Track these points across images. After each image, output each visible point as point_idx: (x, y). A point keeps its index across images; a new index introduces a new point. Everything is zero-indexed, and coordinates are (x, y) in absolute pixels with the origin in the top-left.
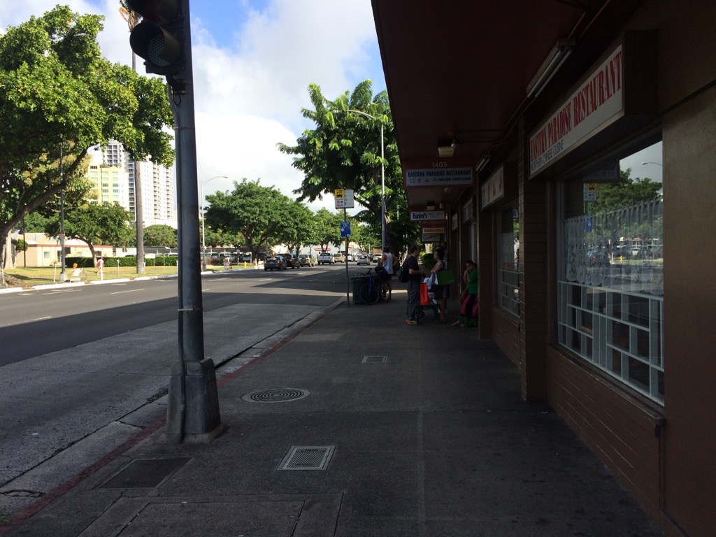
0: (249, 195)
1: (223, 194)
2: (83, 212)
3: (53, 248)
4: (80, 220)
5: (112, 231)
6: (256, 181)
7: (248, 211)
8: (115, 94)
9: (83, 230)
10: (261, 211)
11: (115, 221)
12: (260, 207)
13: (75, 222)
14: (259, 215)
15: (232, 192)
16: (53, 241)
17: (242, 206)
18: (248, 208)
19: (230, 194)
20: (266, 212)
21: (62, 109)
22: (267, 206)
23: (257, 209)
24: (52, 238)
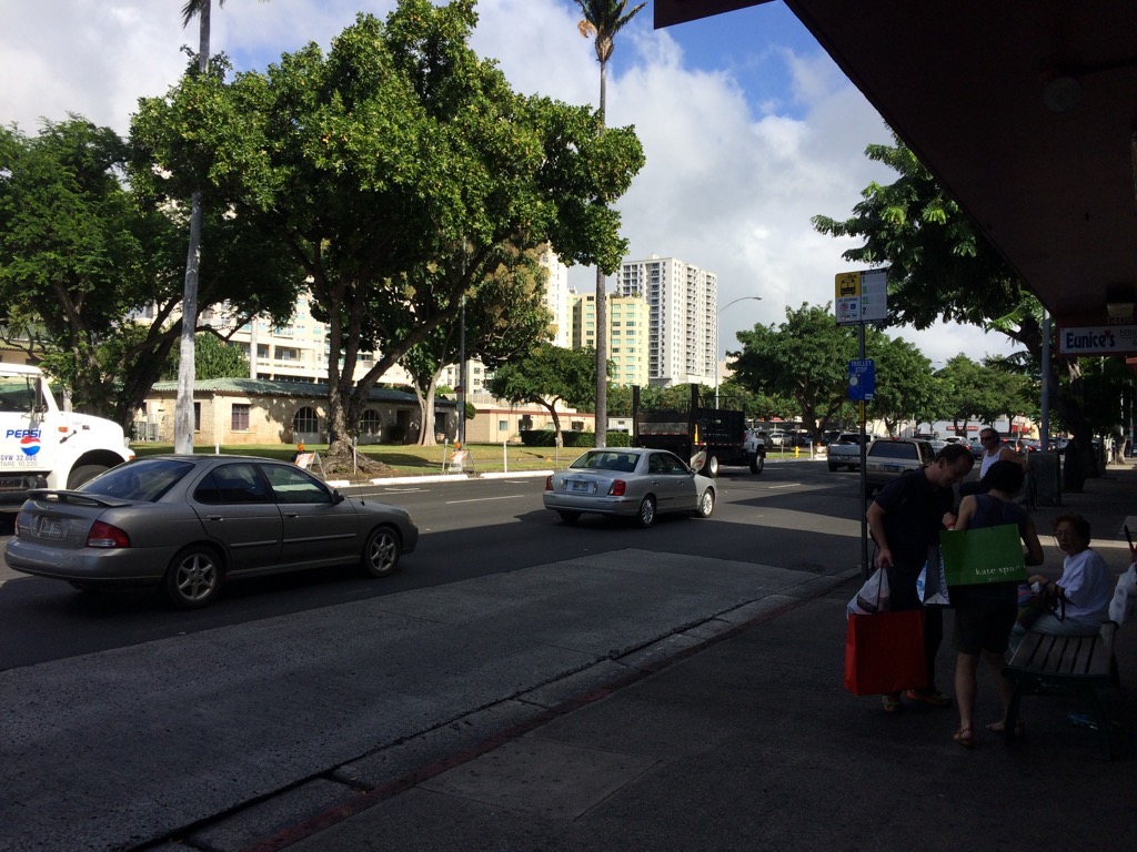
0: (810, 331)
1: (765, 330)
3: (513, 417)
7: (806, 359)
10: (829, 359)
12: (827, 352)
14: (826, 365)
15: (781, 326)
17: (796, 350)
18: (806, 354)
19: (777, 330)
20: (838, 360)
22: (839, 350)
23: (822, 356)
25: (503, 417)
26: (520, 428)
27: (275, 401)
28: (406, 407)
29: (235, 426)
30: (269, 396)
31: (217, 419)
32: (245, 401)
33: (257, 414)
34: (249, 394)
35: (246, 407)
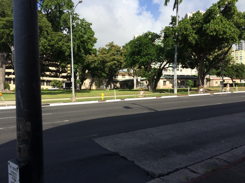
2: (230, 67)
3: (219, 80)
4: (228, 70)
5: (240, 73)
9: (229, 74)
11: (241, 70)
13: (226, 71)
16: (218, 78)
21: (225, 33)
26: (221, 83)
27: (171, 80)
29: (164, 85)
31: (161, 84)
33: (168, 83)
34: (166, 79)
35: (166, 81)
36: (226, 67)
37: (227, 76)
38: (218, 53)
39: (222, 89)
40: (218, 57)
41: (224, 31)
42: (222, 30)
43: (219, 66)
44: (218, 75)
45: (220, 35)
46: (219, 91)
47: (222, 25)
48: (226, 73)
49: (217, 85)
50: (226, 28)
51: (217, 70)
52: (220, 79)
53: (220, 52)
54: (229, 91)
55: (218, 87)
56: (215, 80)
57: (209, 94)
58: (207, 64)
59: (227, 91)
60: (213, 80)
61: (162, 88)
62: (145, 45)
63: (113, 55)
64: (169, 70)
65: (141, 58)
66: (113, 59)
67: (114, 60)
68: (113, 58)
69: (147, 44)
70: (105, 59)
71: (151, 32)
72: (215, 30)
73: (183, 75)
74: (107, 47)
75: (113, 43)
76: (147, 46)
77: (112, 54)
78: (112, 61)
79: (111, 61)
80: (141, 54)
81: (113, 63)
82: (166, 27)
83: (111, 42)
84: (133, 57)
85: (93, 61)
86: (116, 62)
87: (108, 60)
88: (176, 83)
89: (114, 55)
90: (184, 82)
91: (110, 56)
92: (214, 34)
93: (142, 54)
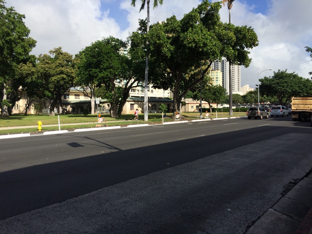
0: (281, 78)
1: (268, 78)
2: (206, 89)
3: (195, 105)
4: (205, 93)
5: (218, 97)
6: (285, 70)
7: (281, 86)
8: (226, 35)
9: (206, 97)
10: (288, 86)
11: (219, 93)
12: (287, 84)
13: (203, 94)
14: (287, 87)
15: (272, 77)
16: (195, 102)
17: (278, 83)
18: (281, 84)
19: (271, 78)
20: (290, 86)
21: (205, 45)
22: (291, 83)
23: (285, 84)
24: (195, 100)
25: (192, 105)
26: (197, 107)
27: (140, 103)
28: (169, 103)
29: (131, 109)
30: (138, 101)
31: (127, 108)
32: (133, 103)
33: (136, 106)
34: (134, 101)
35: (133, 104)
36: (203, 89)
37: (204, 99)
38: (195, 71)
39: (200, 115)
40: (194, 76)
41: (204, 43)
42: (202, 41)
43: (196, 88)
44: (195, 98)
45: (200, 47)
46: (196, 118)
47: (202, 35)
48: (203, 96)
49: (192, 110)
50: (207, 39)
51: (193, 92)
52: (197, 103)
53: (197, 71)
54: (208, 118)
55: (194, 112)
56: (191, 104)
57: (187, 121)
58: (183, 84)
59: (207, 118)
60: (188, 104)
61: (129, 113)
62: (106, 54)
63: (60, 65)
64: (137, 90)
65: (100, 72)
66: (60, 72)
67: (62, 73)
68: (60, 70)
69: (109, 53)
70: (47, 71)
71: (114, 38)
72: (194, 41)
73: (155, 97)
74: (52, 54)
75: (60, 49)
76: (109, 56)
77: (58, 64)
78: (59, 74)
79: (57, 75)
80: (100, 66)
81: (61, 77)
82: (134, 32)
83: (58, 48)
84: (88, 70)
85: (29, 72)
86: (65, 76)
87: (52, 72)
88: (147, 106)
89: (63, 66)
90: (156, 106)
91: (56, 66)
92: (193, 46)
93: (102, 66)
